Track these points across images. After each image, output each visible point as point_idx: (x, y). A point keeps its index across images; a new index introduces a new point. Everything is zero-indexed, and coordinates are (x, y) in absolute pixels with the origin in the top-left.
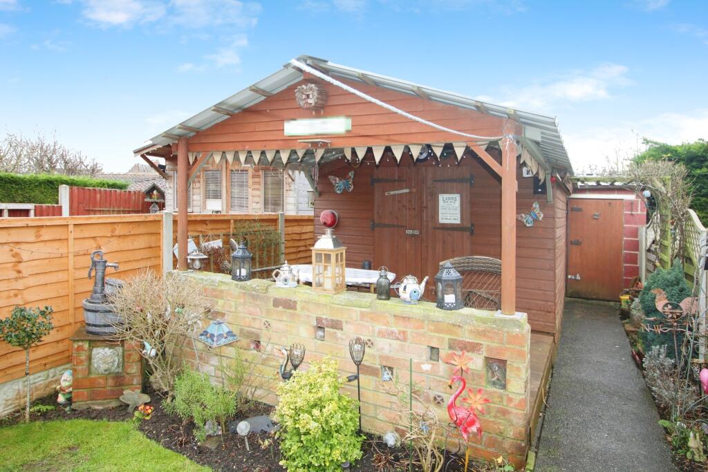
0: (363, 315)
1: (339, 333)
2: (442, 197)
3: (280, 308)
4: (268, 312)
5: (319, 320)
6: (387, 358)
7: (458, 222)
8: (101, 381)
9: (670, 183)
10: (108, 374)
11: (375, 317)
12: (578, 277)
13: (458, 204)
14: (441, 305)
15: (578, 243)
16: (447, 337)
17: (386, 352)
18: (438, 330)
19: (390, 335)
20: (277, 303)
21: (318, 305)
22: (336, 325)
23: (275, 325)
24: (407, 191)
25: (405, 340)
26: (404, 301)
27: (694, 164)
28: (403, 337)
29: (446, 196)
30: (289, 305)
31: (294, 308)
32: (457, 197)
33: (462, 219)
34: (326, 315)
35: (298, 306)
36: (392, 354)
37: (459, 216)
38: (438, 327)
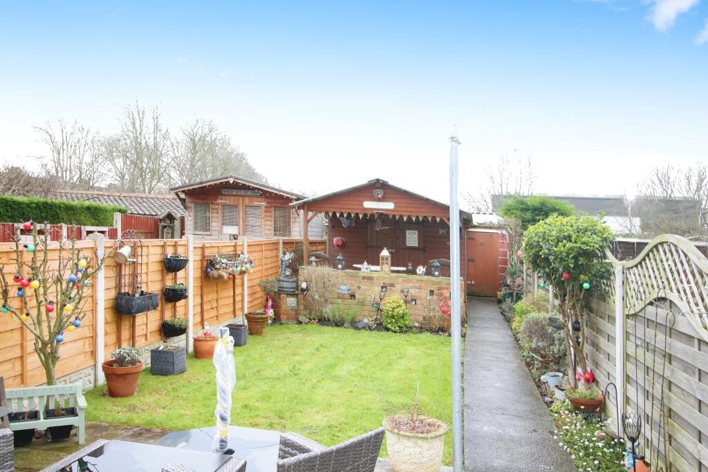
0: (404, 281)
1: (393, 288)
2: (408, 232)
3: (365, 280)
4: (360, 282)
5: (384, 284)
6: (414, 296)
7: (417, 245)
8: (291, 312)
9: (513, 229)
10: (292, 309)
11: (408, 281)
12: (473, 283)
13: (416, 236)
14: (433, 275)
15: (472, 260)
16: (437, 286)
17: (413, 294)
18: (433, 284)
19: (416, 287)
20: (364, 278)
21: (384, 278)
22: (392, 285)
23: (362, 287)
24: (387, 228)
25: (421, 289)
26: (420, 275)
27: (536, 212)
28: (420, 288)
29: (410, 231)
30: (370, 279)
31: (373, 280)
32: (416, 232)
33: (419, 244)
34: (387, 281)
35: (375, 278)
36: (417, 294)
37: (417, 242)
38: (434, 283)
